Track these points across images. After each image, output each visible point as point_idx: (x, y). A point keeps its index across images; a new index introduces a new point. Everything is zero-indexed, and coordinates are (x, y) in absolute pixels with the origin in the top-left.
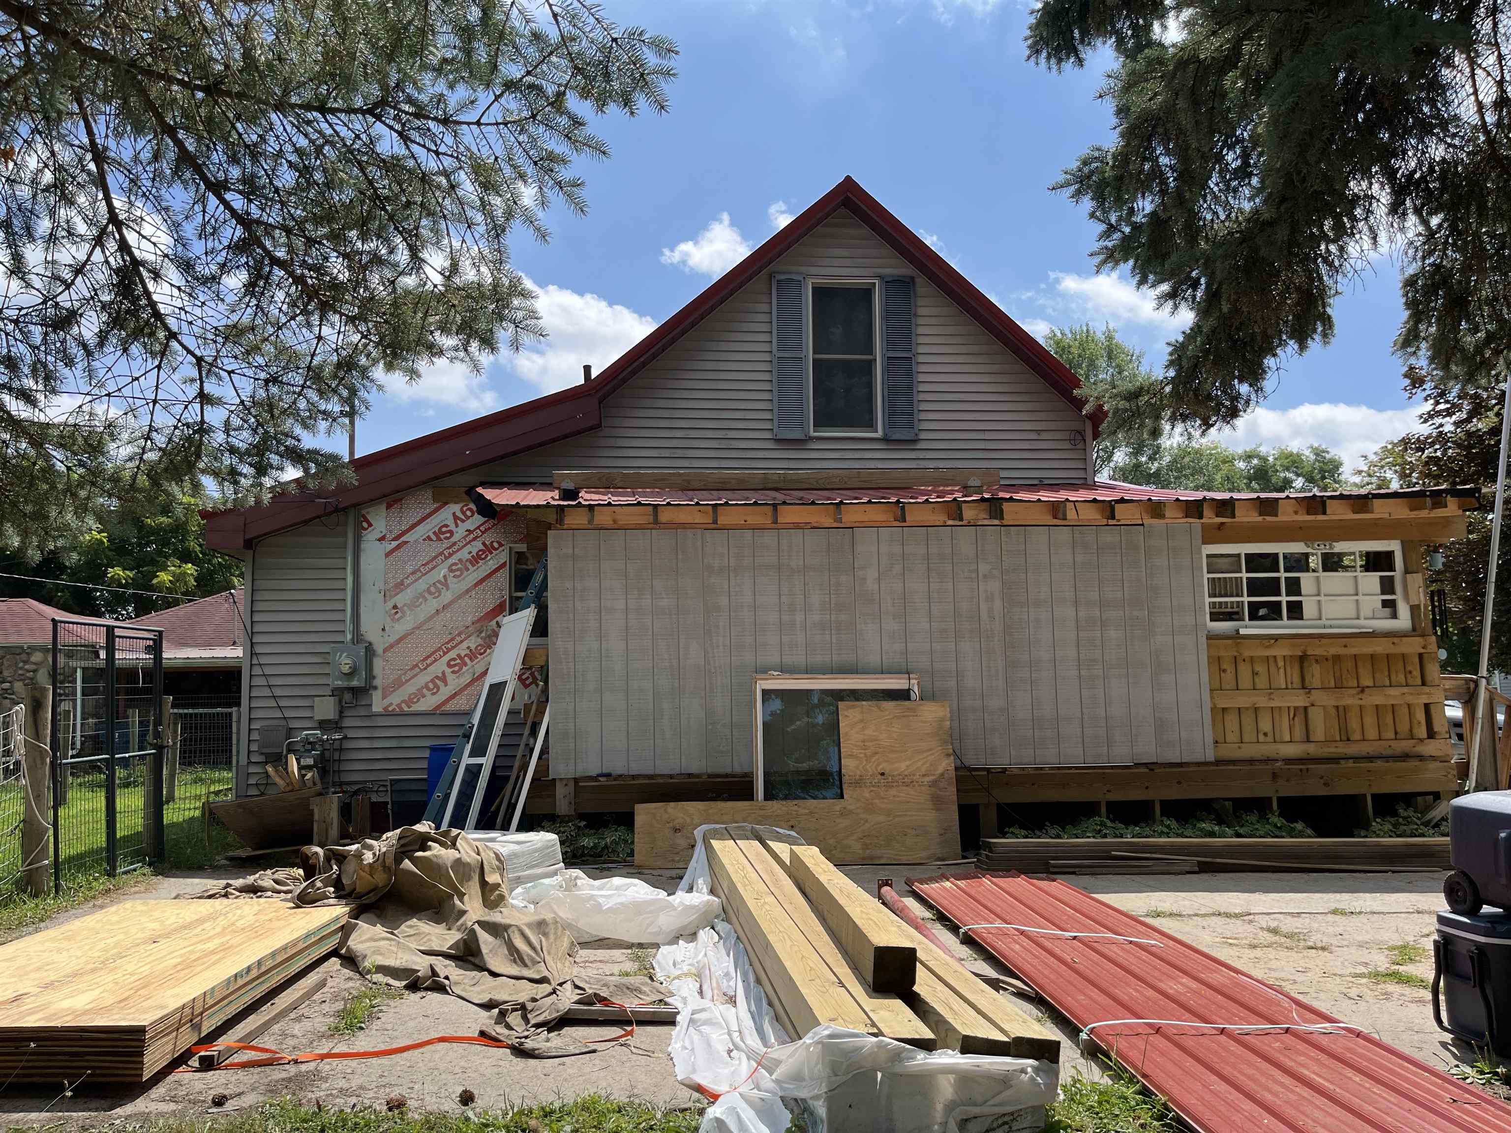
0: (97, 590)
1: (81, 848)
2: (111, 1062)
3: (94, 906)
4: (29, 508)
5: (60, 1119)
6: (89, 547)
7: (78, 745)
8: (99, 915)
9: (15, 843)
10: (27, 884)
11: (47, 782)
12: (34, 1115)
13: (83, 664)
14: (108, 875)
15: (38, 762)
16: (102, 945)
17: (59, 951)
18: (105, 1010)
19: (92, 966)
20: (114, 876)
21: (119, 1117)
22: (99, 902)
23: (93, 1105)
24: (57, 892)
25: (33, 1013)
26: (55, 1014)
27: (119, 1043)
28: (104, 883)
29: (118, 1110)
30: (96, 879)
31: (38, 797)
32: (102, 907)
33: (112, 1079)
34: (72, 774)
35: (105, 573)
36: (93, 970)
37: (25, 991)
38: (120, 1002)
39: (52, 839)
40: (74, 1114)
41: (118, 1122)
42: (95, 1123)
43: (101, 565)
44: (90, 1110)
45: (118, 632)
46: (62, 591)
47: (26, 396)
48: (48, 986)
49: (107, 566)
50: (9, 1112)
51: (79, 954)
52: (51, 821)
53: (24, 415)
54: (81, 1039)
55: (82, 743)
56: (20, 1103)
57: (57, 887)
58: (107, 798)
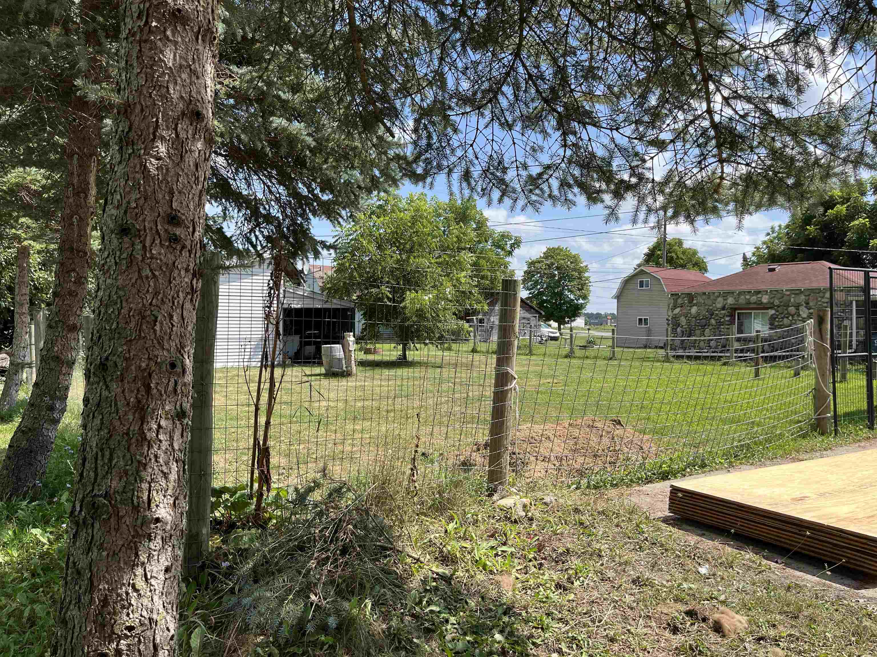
0: (863, 254)
1: (853, 409)
2: (860, 557)
3: (859, 446)
4: (790, 181)
5: (824, 585)
6: (857, 229)
7: (854, 346)
8: (859, 454)
9: (809, 400)
10: (817, 427)
11: (829, 367)
12: (809, 577)
13: (857, 298)
14: (869, 428)
15: (823, 354)
16: (859, 475)
17: (832, 473)
18: (856, 520)
19: (852, 488)
20: (873, 429)
21: (863, 597)
22: (863, 444)
23: (847, 582)
24: (836, 434)
25: (810, 511)
26: (824, 515)
27: (866, 546)
28: (865, 432)
29: (863, 591)
30: (861, 429)
31: (823, 375)
32: (864, 448)
33: (861, 569)
34: (851, 364)
35: (869, 243)
36: (852, 491)
37: (807, 495)
38: (869, 517)
39: (832, 402)
40: (834, 584)
41: (861, 601)
42: (846, 596)
43: (866, 238)
44: (844, 585)
45: (871, 274)
46: (843, 256)
47: (784, 101)
48: (822, 495)
49: (870, 239)
50: (794, 569)
51: (844, 477)
52: (832, 391)
53: (783, 116)
54: (840, 536)
55: (857, 346)
56: (802, 566)
57: (836, 431)
58: (867, 380)
